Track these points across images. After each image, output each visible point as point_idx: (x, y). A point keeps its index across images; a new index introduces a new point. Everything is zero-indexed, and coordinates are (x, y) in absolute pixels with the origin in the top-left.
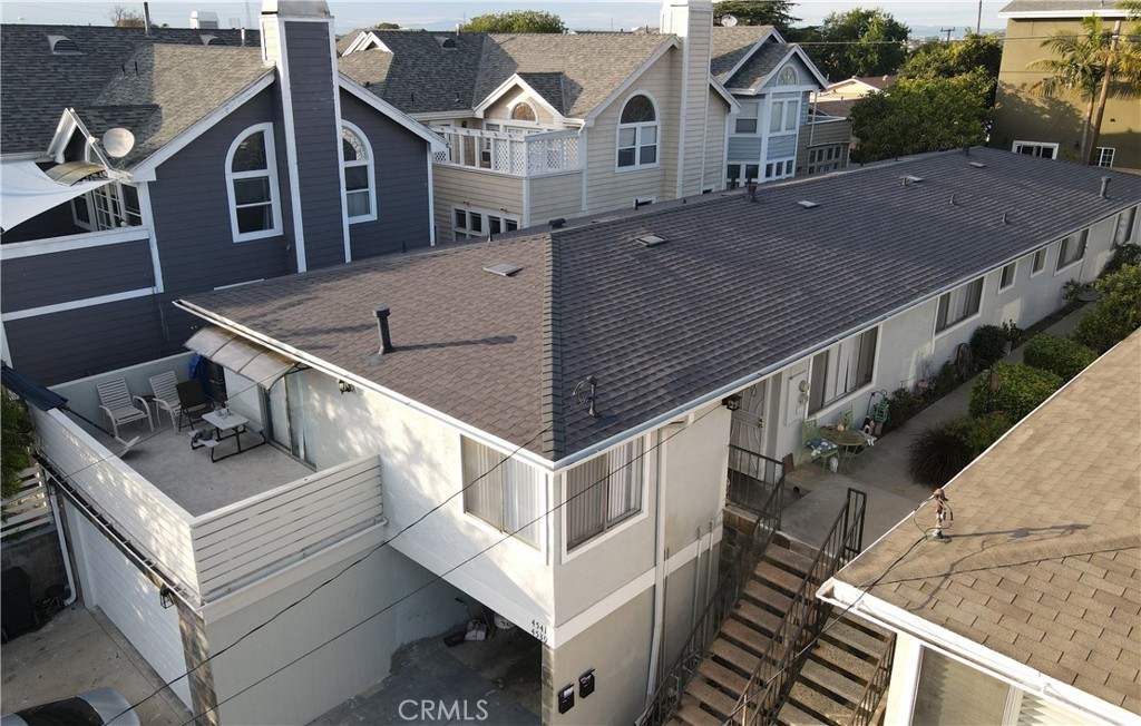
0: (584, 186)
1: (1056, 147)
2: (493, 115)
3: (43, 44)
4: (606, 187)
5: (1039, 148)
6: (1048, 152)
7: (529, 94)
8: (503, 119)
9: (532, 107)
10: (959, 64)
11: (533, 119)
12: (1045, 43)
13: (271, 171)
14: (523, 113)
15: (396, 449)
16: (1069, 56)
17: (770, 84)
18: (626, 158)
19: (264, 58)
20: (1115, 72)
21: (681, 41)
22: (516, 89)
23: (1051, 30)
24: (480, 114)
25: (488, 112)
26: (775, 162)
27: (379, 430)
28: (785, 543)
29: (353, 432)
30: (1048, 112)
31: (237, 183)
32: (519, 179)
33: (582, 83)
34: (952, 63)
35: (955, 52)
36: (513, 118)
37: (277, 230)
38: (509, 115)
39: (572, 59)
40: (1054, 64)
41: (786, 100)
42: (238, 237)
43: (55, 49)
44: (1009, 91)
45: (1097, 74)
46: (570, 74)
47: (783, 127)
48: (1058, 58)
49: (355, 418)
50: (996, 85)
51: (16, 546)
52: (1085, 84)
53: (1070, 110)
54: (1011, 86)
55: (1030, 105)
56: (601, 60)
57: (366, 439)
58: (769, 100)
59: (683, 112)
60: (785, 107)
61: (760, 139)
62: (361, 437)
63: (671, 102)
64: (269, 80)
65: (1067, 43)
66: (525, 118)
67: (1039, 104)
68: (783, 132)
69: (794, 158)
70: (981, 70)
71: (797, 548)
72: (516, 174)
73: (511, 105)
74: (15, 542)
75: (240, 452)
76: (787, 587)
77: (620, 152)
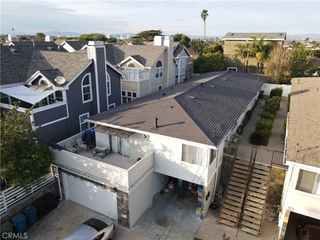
0: (150, 83)
1: (237, 68)
2: (123, 66)
3: (9, 51)
4: (154, 83)
5: (233, 69)
6: (235, 70)
7: (133, 61)
8: (126, 67)
9: (134, 64)
10: (214, 50)
11: (135, 67)
12: (235, 46)
13: (90, 85)
14: (132, 65)
15: (158, 149)
16: (240, 49)
17: (181, 56)
18: (157, 76)
19: (88, 56)
20: (249, 52)
21: (167, 48)
22: (130, 60)
23: (237, 43)
24: (119, 66)
25: (121, 65)
26: (181, 74)
27: (153, 145)
28: (238, 160)
29: (143, 147)
30: (234, 61)
31: (84, 88)
32: (137, 82)
33: (146, 58)
34: (213, 50)
35: (213, 47)
36: (128, 67)
37: (91, 100)
38: (127, 66)
39: (140, 51)
40: (236, 50)
41: (183, 60)
42: (84, 102)
43: (14, 53)
44: (226, 56)
45: (246, 53)
46: (141, 55)
47: (183, 66)
48: (237, 49)
49: (144, 144)
50: (223, 54)
51: (48, 187)
52: (243, 55)
53: (239, 60)
54: (226, 55)
55: (230, 59)
56: (149, 52)
57: (148, 148)
58: (180, 60)
59: (169, 64)
60: (183, 61)
61: (178, 69)
62: (146, 148)
63: (165, 62)
64: (91, 62)
65: (239, 46)
66: (132, 67)
67: (232, 59)
68: (183, 67)
69: (185, 73)
70: (219, 51)
71: (241, 160)
72: (135, 81)
73: (128, 64)
74: (48, 186)
75: (106, 155)
76: (242, 168)
77: (156, 74)
